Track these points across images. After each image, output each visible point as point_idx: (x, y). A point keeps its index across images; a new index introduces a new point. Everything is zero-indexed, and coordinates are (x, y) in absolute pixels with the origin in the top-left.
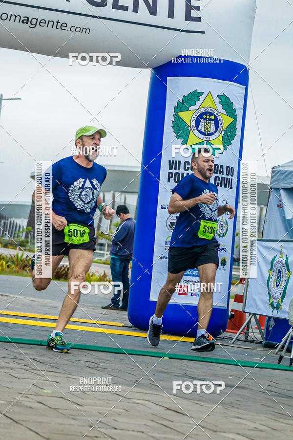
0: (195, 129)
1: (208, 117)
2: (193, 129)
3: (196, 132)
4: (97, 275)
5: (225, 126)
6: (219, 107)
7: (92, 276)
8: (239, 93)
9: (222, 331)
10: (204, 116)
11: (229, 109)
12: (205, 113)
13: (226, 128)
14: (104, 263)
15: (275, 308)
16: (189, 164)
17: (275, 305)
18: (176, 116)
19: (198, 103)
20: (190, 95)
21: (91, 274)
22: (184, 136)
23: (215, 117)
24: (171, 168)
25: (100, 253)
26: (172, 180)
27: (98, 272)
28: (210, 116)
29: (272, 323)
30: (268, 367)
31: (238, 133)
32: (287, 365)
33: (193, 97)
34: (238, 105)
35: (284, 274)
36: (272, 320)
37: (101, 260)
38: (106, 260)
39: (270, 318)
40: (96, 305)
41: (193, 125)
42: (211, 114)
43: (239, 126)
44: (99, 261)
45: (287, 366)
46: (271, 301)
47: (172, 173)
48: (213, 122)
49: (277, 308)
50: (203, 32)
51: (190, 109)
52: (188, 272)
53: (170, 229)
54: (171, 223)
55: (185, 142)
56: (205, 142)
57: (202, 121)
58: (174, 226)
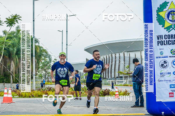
0: (167, 19)
1: (173, 13)
3: (168, 21)
7: (120, 92)
10: (171, 13)
12: (171, 11)
14: (124, 86)
16: (166, 36)
18: (158, 15)
19: (167, 7)
20: (163, 4)
22: (162, 23)
24: (158, 39)
25: (121, 81)
26: (159, 44)
28: (173, 12)
33: (165, 4)
41: (166, 17)
44: (121, 85)
47: (159, 41)
51: (164, 10)
52: (172, 86)
53: (162, 67)
54: (162, 64)
55: (163, 26)
56: (173, 25)
57: (170, 15)
58: (163, 66)
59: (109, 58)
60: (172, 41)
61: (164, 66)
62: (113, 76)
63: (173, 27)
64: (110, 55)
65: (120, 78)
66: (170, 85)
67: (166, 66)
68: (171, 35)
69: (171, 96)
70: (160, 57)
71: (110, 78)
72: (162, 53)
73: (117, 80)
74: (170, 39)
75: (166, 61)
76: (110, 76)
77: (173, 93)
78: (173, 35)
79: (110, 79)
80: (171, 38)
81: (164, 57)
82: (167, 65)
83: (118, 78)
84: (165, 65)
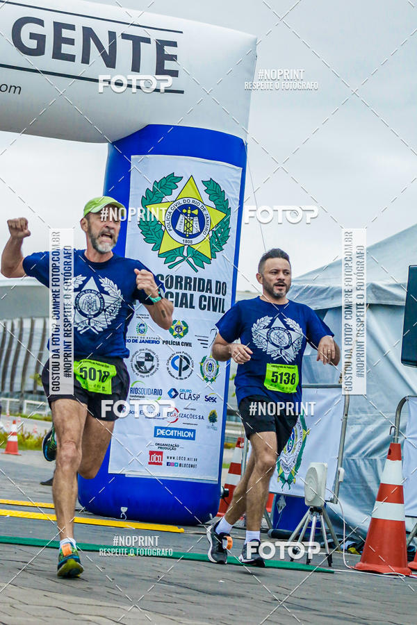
0: (171, 228)
1: (189, 212)
2: (168, 229)
3: (173, 233)
4: (35, 436)
5: (214, 224)
6: (205, 197)
7: (28, 438)
8: (234, 178)
9: (211, 515)
10: (184, 211)
11: (219, 200)
12: (185, 207)
13: (216, 227)
14: (46, 420)
15: (286, 481)
16: (163, 279)
17: (286, 477)
19: (175, 192)
20: (164, 181)
21: (26, 436)
22: (155, 238)
23: (200, 212)
27: (36, 432)
28: (192, 210)
29: (282, 503)
30: (275, 566)
31: (233, 234)
32: (303, 562)
33: (169, 182)
34: (232, 195)
35: (298, 434)
36: (282, 498)
37: (41, 415)
38: (48, 415)
39: (279, 496)
40: (32, 480)
41: (168, 222)
42: (193, 208)
43: (233, 225)
44: (38, 417)
45: (303, 564)
46: (281, 472)
48: (196, 219)
49: (289, 481)
50: (182, 92)
51: (164, 200)
52: (162, 432)
53: (137, 371)
54: (137, 362)
55: (157, 247)
56: (186, 247)
57: (182, 217)
58: (143, 368)
59: (12, 330)
60: (177, 294)
61: (145, 368)
62: (17, 387)
63: (185, 254)
64: (16, 322)
65: (38, 397)
66: (156, 428)
67: (150, 370)
68: (177, 277)
69: (155, 460)
70: (136, 341)
71: (7, 390)
72: (142, 328)
73: (26, 401)
74: (173, 290)
75: (152, 354)
76: (7, 385)
77: (161, 453)
78: (181, 278)
79: (7, 396)
80: (176, 288)
81: (149, 342)
82: (153, 367)
83: (30, 396)
84: (148, 365)
